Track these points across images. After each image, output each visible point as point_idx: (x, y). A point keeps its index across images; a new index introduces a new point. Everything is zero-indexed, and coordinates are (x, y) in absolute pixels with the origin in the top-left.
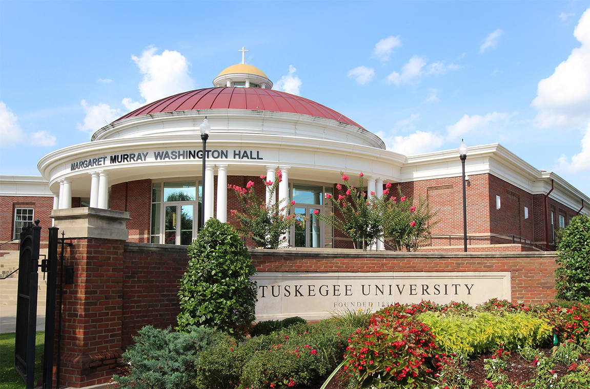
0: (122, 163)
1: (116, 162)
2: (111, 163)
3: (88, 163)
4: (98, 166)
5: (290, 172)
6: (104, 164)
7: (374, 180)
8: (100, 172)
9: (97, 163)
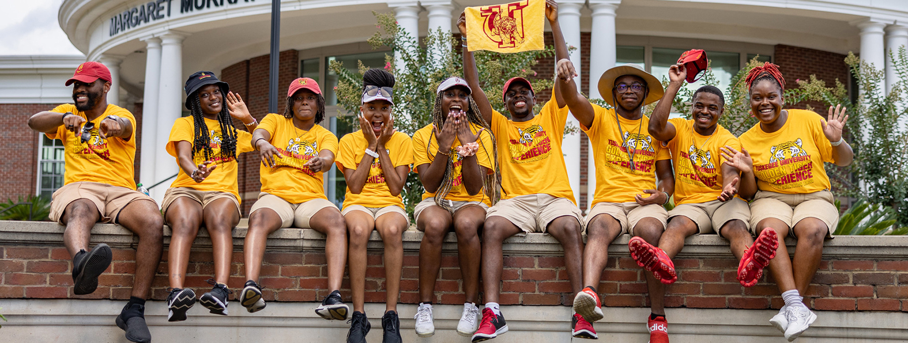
0: (205, 10)
1: (192, 9)
2: (182, 11)
3: (138, 14)
4: (157, 21)
5: (621, 14)
6: (169, 14)
7: (880, 30)
8: (161, 35)
9: (155, 13)
